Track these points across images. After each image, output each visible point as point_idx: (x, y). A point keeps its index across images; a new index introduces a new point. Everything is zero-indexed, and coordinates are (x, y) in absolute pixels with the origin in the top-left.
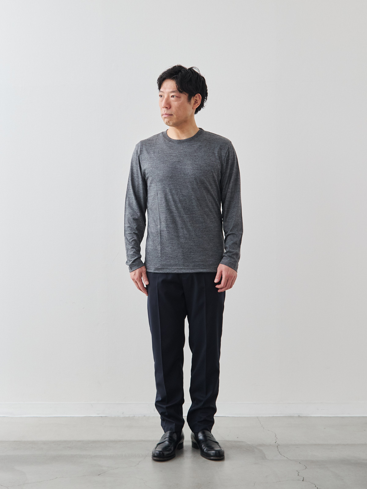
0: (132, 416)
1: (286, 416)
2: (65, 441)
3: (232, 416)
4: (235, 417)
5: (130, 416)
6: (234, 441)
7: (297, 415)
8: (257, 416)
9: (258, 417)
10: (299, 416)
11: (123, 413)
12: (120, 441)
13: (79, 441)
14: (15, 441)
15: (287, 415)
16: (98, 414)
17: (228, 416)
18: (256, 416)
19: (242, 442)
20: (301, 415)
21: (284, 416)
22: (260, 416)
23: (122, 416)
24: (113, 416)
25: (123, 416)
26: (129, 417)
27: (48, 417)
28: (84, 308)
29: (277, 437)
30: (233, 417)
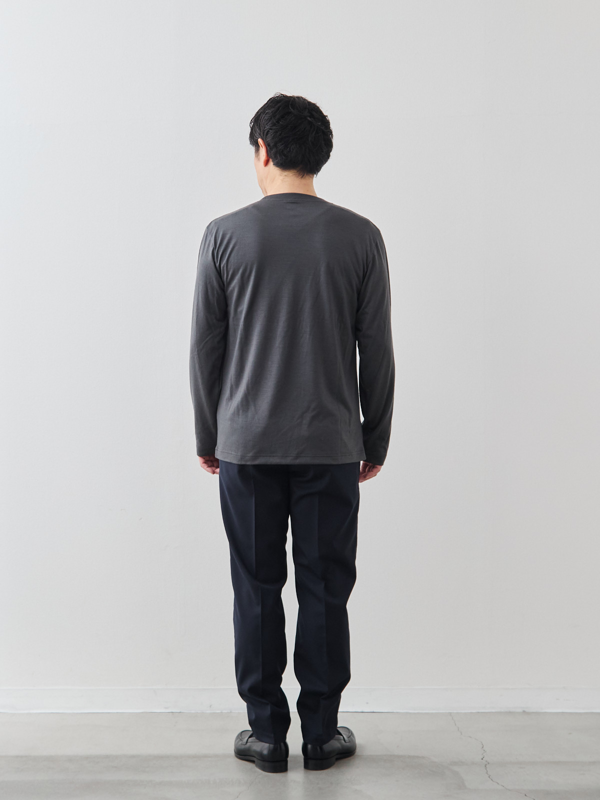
0: (226, 711)
1: (500, 713)
2: (107, 757)
3: (405, 711)
4: (410, 713)
5: (224, 711)
6: (409, 757)
7: (522, 711)
8: (450, 711)
9: (451, 713)
10: (524, 712)
11: (210, 706)
12: (206, 756)
13: (133, 757)
14: (17, 757)
15: (502, 711)
16: (166, 708)
17: (398, 711)
18: (448, 711)
19: (423, 757)
20: (527, 710)
21: (496, 711)
22: (455, 711)
23: (209, 712)
24: (193, 712)
25: (212, 712)
26: (221, 713)
27: (77, 713)
28: (141, 519)
29: (484, 749)
30: (407, 713)
